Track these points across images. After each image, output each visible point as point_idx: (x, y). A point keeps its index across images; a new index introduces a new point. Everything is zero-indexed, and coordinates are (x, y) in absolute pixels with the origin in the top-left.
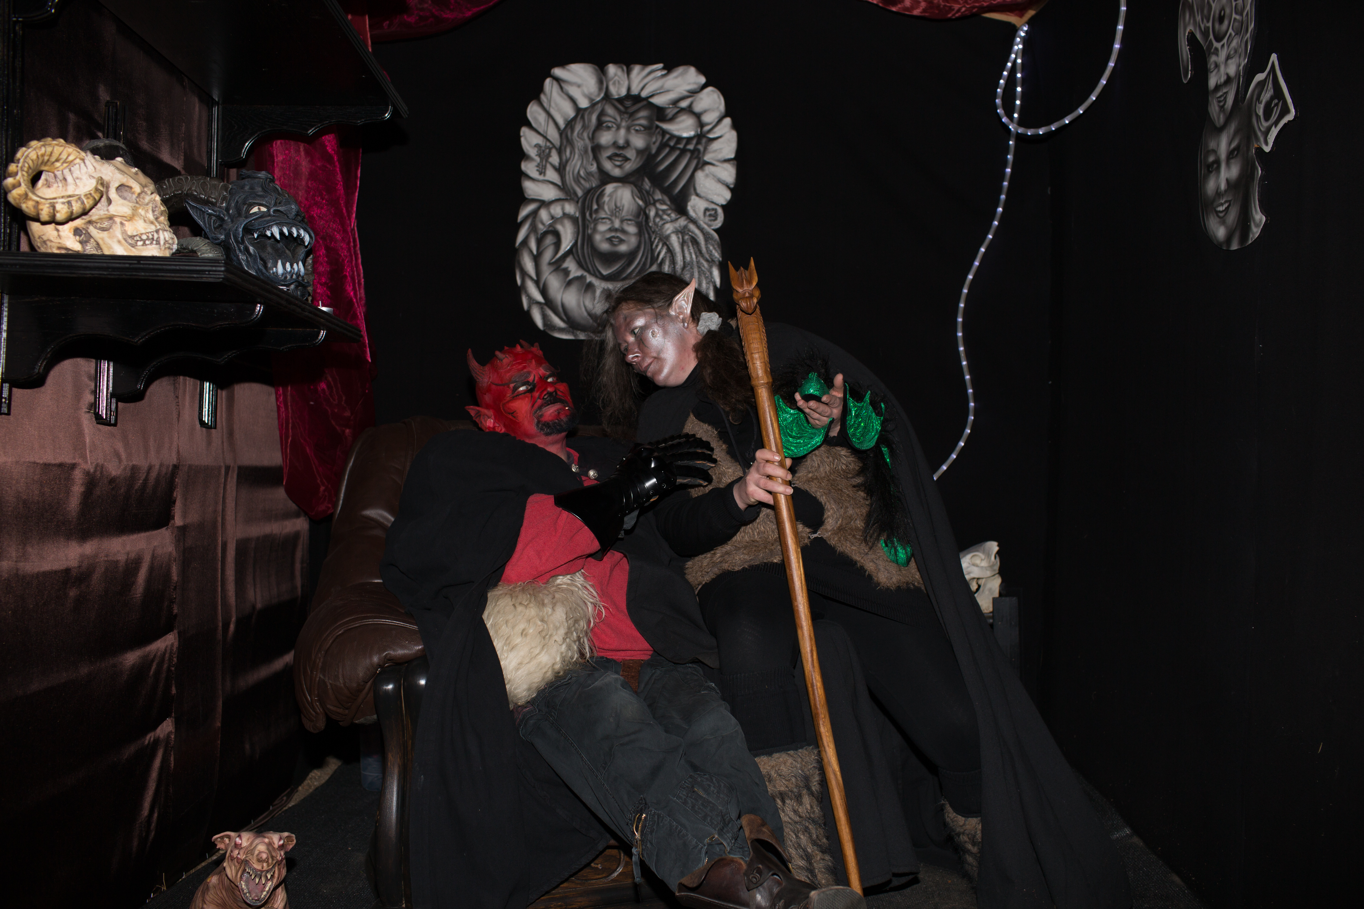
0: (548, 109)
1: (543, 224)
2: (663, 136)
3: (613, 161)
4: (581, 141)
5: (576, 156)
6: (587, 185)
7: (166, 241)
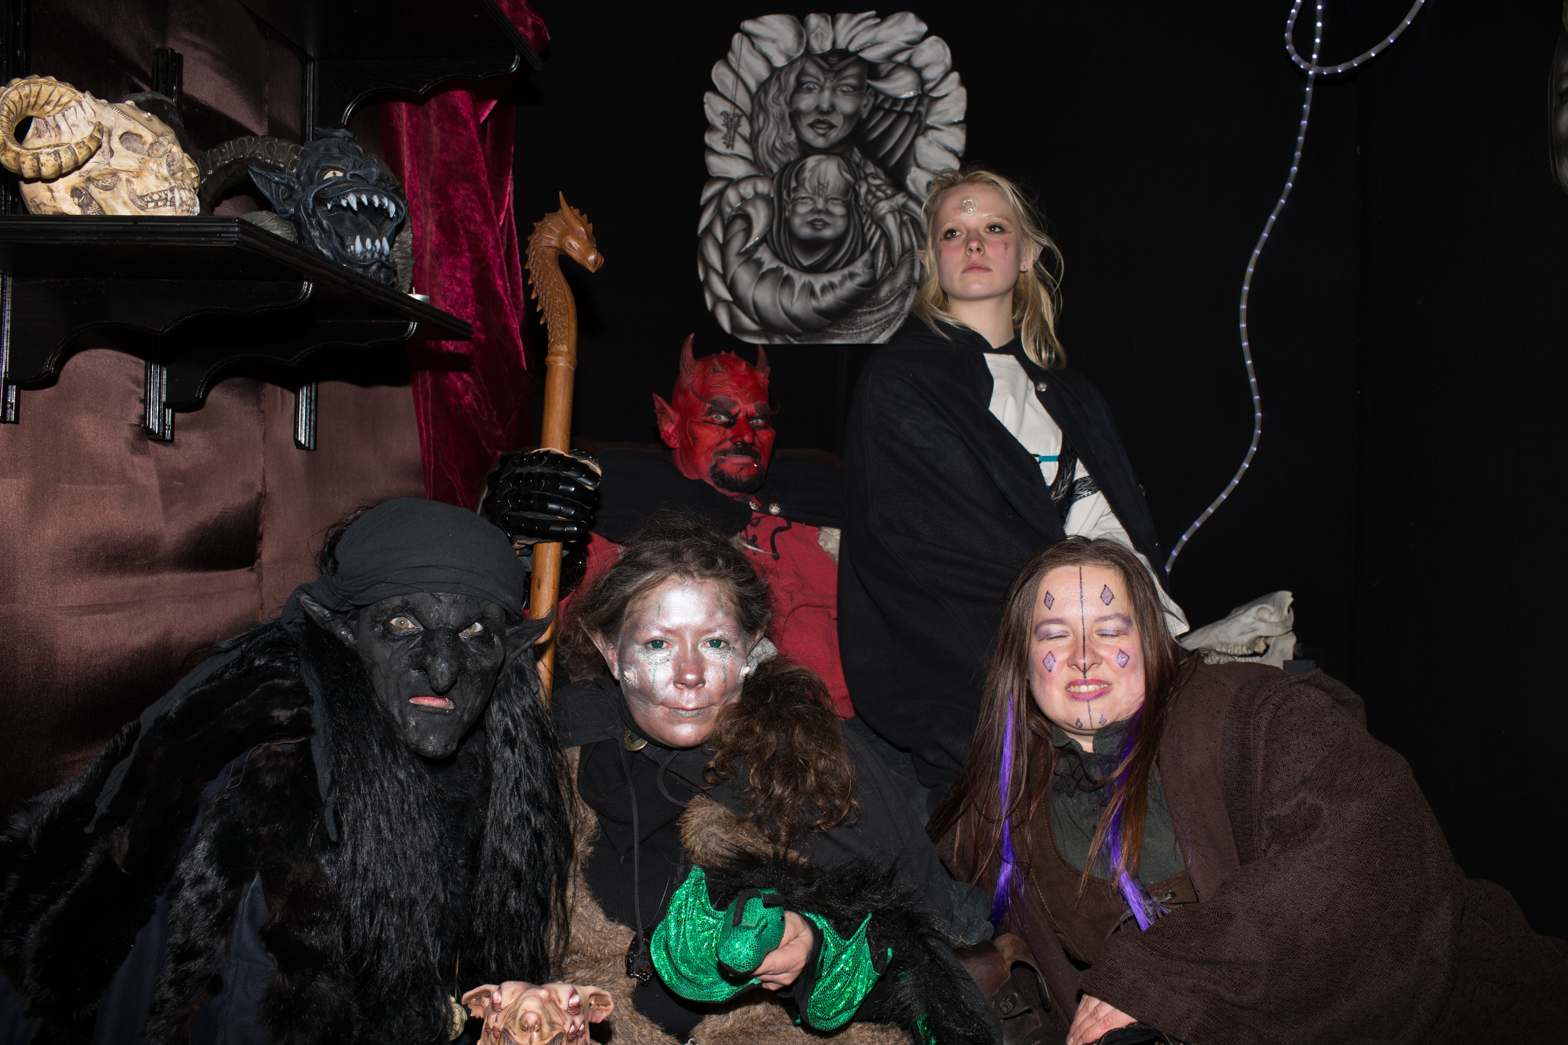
0: (736, 70)
1: (731, 207)
2: (876, 97)
3: (815, 129)
4: (776, 106)
5: (771, 125)
6: (784, 159)
7: (183, 203)
